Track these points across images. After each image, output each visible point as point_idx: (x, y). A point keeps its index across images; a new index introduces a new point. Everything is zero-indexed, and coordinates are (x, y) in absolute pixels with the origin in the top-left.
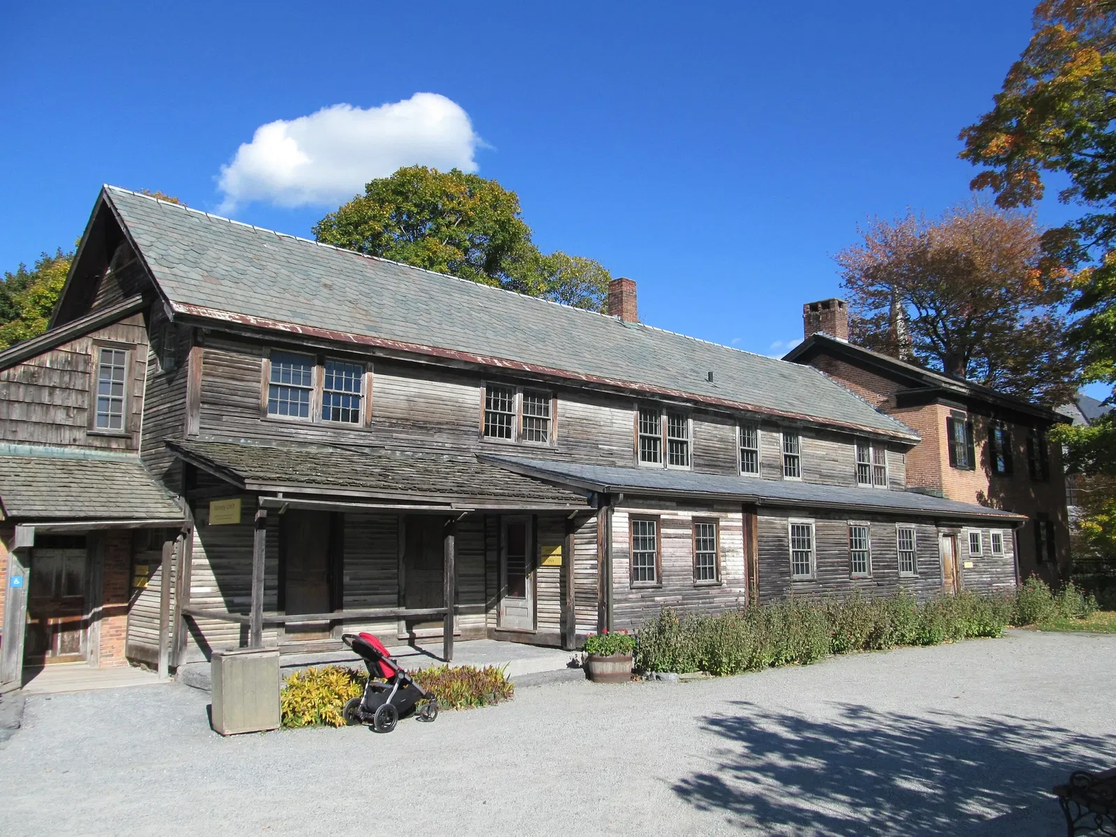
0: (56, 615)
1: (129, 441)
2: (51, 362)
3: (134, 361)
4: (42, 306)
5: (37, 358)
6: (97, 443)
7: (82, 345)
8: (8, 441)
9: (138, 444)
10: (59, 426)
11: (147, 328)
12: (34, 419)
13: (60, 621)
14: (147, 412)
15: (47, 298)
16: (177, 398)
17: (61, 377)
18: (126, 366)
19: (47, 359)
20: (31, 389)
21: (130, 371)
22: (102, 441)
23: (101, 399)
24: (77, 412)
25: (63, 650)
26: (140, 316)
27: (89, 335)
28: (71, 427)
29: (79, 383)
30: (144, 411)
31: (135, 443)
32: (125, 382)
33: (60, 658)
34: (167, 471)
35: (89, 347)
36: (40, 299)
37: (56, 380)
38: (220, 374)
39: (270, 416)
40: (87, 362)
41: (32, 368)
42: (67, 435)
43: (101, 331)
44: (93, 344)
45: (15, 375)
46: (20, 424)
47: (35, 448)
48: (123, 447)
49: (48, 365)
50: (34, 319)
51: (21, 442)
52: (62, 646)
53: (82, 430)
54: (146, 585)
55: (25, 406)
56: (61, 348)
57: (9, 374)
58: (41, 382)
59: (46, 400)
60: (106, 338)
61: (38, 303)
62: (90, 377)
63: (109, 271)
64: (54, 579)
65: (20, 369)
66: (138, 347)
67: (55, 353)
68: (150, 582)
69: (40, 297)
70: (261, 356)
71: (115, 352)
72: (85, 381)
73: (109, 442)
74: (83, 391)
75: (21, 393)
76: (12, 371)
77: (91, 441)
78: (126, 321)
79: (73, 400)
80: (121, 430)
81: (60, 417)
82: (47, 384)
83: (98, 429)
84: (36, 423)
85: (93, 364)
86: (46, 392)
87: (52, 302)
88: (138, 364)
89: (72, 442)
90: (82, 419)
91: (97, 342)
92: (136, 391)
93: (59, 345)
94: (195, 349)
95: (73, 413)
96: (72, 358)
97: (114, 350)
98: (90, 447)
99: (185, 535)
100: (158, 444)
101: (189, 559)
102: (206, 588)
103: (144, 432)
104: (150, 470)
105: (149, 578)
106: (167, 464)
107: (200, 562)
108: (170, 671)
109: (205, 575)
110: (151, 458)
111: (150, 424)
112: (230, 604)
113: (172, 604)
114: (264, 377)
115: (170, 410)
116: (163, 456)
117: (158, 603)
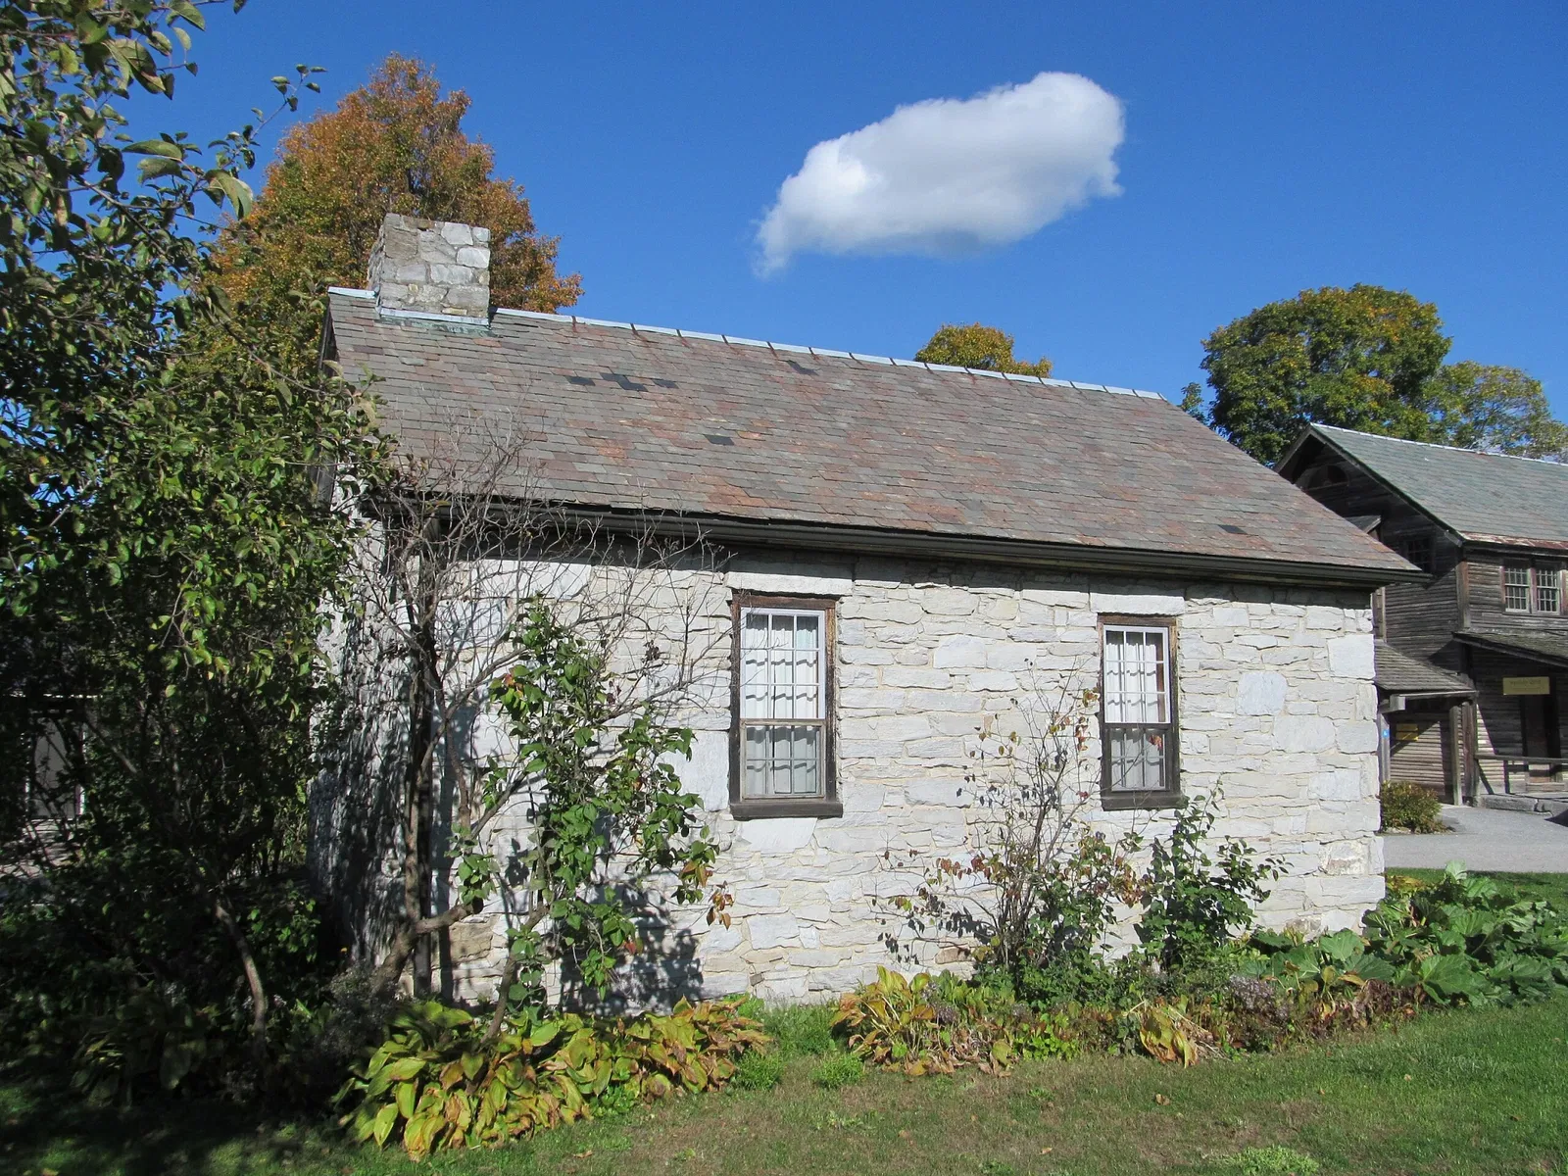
9: (1382, 631)
14: (1391, 608)
16: (1440, 599)
34: (1436, 653)
38: (1478, 581)
39: (1508, 610)
54: (1417, 739)
68: (1420, 736)
70: (1497, 565)
99: (1471, 702)
100: (1417, 633)
101: (1475, 719)
102: (1483, 741)
103: (1389, 623)
104: (1406, 654)
105: (1419, 733)
106: (1434, 649)
107: (1480, 721)
108: (1465, 799)
109: (1482, 731)
110: (1406, 643)
111: (1398, 617)
112: (1496, 752)
113: (1461, 752)
114: (1501, 580)
115: (1430, 608)
116: (1426, 643)
117: (1436, 752)
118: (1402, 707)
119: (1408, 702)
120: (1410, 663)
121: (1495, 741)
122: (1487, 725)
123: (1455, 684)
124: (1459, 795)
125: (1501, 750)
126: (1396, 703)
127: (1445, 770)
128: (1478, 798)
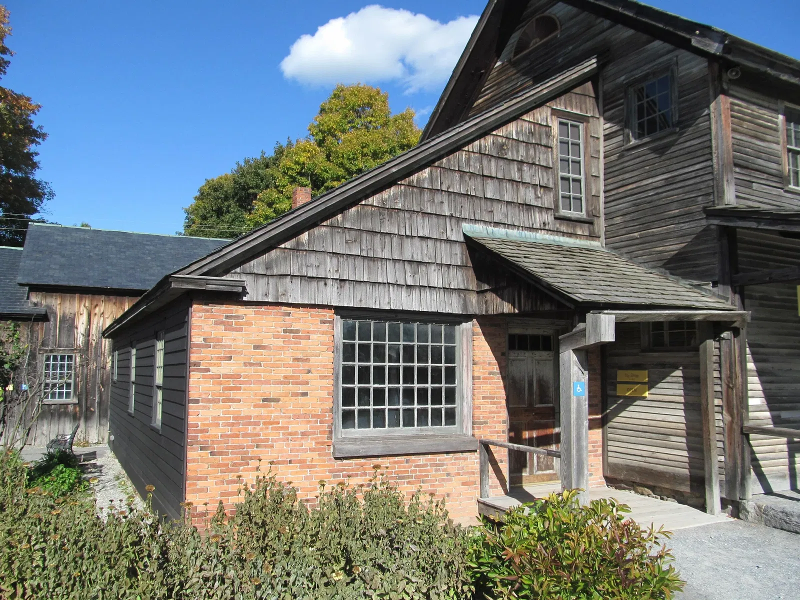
0: (531, 428)
1: (591, 227)
2: (517, 133)
3: (589, 136)
4: (290, 176)
5: (504, 128)
6: (564, 228)
7: (542, 115)
8: (485, 222)
9: (599, 230)
10: (529, 207)
11: (597, 98)
12: (507, 199)
13: (535, 434)
14: (608, 194)
15: (293, 169)
16: (686, 164)
17: (527, 151)
18: (581, 142)
19: (512, 129)
20: (501, 163)
21: (586, 148)
22: (568, 225)
23: (562, 178)
24: (544, 191)
25: (539, 468)
26: (589, 85)
27: (548, 104)
28: (541, 208)
29: (543, 158)
30: (605, 192)
31: (596, 230)
32: (582, 159)
33: (538, 476)
34: (676, 255)
35: (549, 118)
36: (288, 171)
37: (522, 153)
38: (745, 131)
39: (790, 186)
40: (548, 135)
41: (500, 139)
42: (538, 218)
43: (558, 100)
44: (552, 114)
45: (486, 147)
46: (495, 204)
47: (510, 231)
48: (587, 233)
49: (515, 137)
50: (284, 186)
51: (497, 224)
52: (538, 463)
53: (550, 213)
54: (647, 394)
55: (496, 182)
56: (525, 117)
57: (480, 146)
58: (509, 156)
59: (516, 177)
60: (563, 108)
61: (287, 174)
62: (552, 151)
63: (498, 64)
64: (527, 385)
65: (490, 139)
66: (591, 120)
67: (520, 122)
68: (653, 391)
69: (288, 169)
70: (777, 111)
71: (572, 125)
72: (548, 157)
73: (575, 227)
74: (547, 168)
75: (492, 168)
76: (482, 141)
77: (558, 225)
78: (578, 90)
79: (540, 178)
80: (583, 215)
81: (529, 196)
82: (515, 158)
83: (564, 212)
84: (509, 203)
85: (554, 137)
86: (515, 167)
87: (297, 172)
88: (592, 139)
89: (542, 227)
90: (547, 200)
91: (555, 112)
92: (593, 170)
93: (522, 114)
94: (721, 97)
95: (540, 192)
96: (534, 129)
97: (570, 122)
98: (557, 232)
99: (736, 332)
100: (647, 225)
101: (743, 362)
102: (756, 401)
103: (609, 216)
104: (632, 258)
105: (651, 385)
106: (673, 247)
107: (751, 366)
108: (724, 503)
109: (754, 384)
110: (632, 242)
111: (623, 205)
112: (776, 420)
113: (719, 420)
114: (782, 136)
115: (668, 182)
116: (663, 238)
117: (676, 417)
118: (608, 334)
119: (620, 327)
120: (637, 271)
121: (773, 401)
122: (760, 373)
123: (710, 301)
124: (715, 495)
125: (785, 415)
126: (596, 326)
127: (690, 449)
128: (750, 504)
